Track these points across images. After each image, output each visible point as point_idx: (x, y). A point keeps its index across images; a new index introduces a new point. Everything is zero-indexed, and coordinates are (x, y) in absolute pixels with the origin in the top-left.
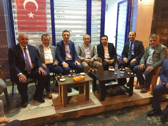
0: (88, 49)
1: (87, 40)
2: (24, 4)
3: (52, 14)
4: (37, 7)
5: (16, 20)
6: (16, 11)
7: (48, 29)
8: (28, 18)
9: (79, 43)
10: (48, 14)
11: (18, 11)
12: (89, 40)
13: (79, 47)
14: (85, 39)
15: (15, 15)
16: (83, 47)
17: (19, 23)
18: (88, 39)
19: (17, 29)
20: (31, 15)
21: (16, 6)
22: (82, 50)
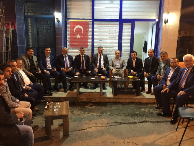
0: (119, 61)
1: (118, 55)
2: (75, 29)
3: (93, 35)
4: (83, 31)
5: (69, 40)
6: (69, 34)
7: (89, 46)
8: (76, 38)
9: (112, 57)
10: (90, 35)
11: (71, 34)
12: (119, 55)
13: (112, 60)
14: (116, 54)
15: (68, 36)
16: (115, 60)
17: (70, 42)
18: (118, 53)
19: (69, 46)
20: (79, 36)
21: (70, 31)
22: (114, 62)
